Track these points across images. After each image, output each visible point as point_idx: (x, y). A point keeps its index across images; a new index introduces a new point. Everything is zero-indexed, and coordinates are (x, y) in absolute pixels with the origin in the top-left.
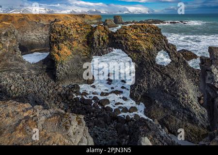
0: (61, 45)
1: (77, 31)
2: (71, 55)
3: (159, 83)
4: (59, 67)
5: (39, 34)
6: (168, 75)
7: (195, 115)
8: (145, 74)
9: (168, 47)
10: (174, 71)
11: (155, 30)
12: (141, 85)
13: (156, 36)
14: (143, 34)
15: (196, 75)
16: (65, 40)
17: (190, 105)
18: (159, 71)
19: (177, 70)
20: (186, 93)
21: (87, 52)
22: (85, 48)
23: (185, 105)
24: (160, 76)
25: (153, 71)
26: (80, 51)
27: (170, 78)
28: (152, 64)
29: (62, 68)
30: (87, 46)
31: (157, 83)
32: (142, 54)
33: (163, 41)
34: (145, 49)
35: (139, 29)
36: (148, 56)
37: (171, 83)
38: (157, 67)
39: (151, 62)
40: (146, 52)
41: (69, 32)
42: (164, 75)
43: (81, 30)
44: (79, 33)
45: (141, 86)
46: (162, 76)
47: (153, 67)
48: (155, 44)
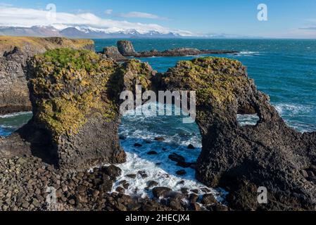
3: (247, 155)
4: (61, 141)
6: (259, 143)
7: (309, 196)
8: (222, 143)
9: (257, 98)
10: (267, 135)
11: (238, 69)
12: (218, 160)
13: (239, 80)
15: (296, 138)
16: (67, 92)
17: (301, 184)
18: (244, 136)
19: (270, 134)
20: (293, 168)
21: (109, 111)
22: (106, 104)
23: (293, 184)
24: (247, 145)
25: (236, 137)
26: (99, 111)
27: (264, 147)
28: (233, 126)
29: (69, 143)
30: (109, 101)
31: (245, 155)
32: (216, 110)
34: (220, 102)
35: (209, 67)
36: (225, 114)
37: (267, 154)
38: (241, 132)
39: (231, 123)
40: (223, 108)
42: (253, 143)
44: (93, 77)
45: (216, 162)
46: (250, 144)
47: (235, 132)
48: (237, 93)
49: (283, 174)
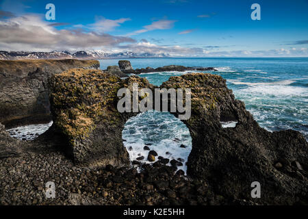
0: (74, 110)
1: (97, 87)
2: (93, 126)
3: (229, 151)
4: (76, 144)
5: (14, 93)
6: (238, 141)
7: (280, 183)
8: (208, 142)
9: (236, 105)
10: (244, 135)
11: (219, 82)
12: (205, 157)
13: (220, 90)
14: (202, 88)
15: (267, 137)
16: (80, 102)
17: (273, 174)
18: (226, 137)
19: (247, 134)
20: (266, 161)
21: (115, 118)
23: (267, 174)
24: (229, 144)
27: (243, 144)
28: (217, 128)
29: (82, 145)
30: (114, 110)
31: (227, 152)
32: (203, 116)
33: (229, 97)
34: (206, 109)
35: (196, 81)
36: (210, 119)
37: (245, 150)
38: (224, 133)
39: (215, 126)
40: (208, 113)
41: (85, 89)
42: (234, 142)
43: (104, 85)
44: (101, 90)
45: (205, 159)
46: (231, 142)
47: (219, 133)
48: (220, 101)
49: (258, 165)
